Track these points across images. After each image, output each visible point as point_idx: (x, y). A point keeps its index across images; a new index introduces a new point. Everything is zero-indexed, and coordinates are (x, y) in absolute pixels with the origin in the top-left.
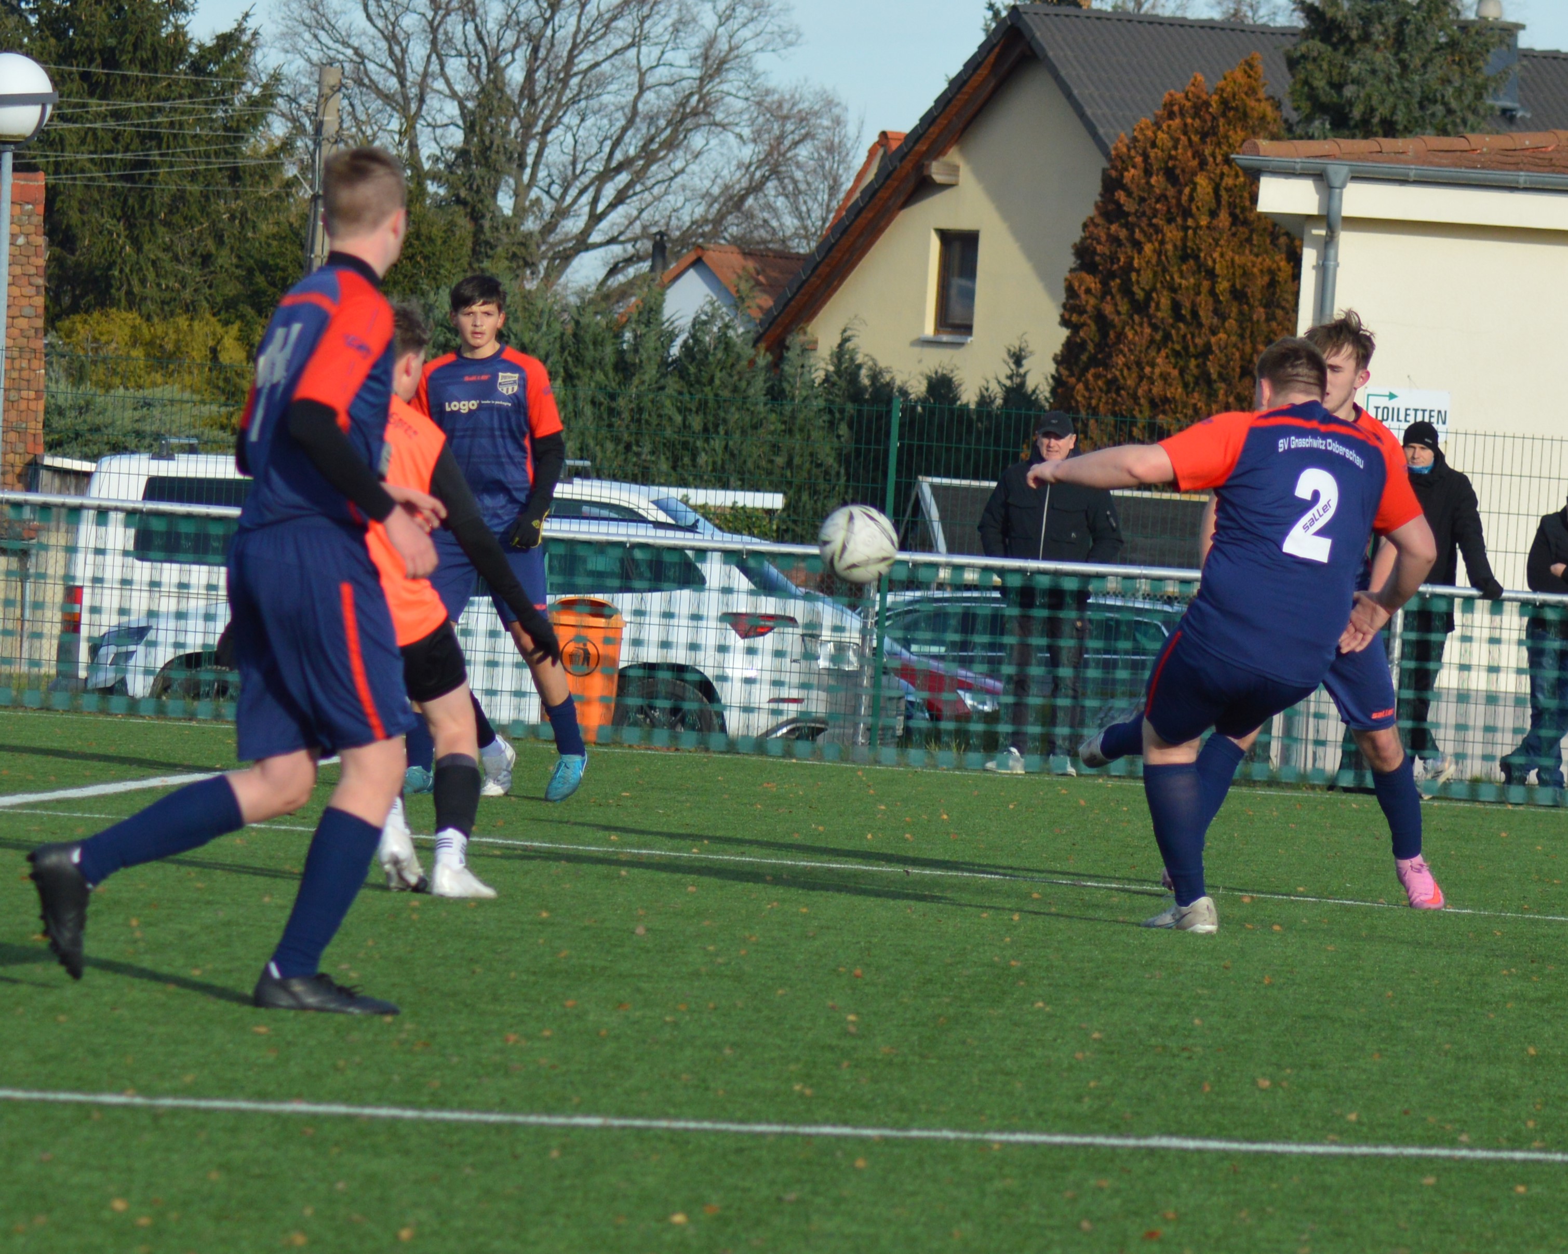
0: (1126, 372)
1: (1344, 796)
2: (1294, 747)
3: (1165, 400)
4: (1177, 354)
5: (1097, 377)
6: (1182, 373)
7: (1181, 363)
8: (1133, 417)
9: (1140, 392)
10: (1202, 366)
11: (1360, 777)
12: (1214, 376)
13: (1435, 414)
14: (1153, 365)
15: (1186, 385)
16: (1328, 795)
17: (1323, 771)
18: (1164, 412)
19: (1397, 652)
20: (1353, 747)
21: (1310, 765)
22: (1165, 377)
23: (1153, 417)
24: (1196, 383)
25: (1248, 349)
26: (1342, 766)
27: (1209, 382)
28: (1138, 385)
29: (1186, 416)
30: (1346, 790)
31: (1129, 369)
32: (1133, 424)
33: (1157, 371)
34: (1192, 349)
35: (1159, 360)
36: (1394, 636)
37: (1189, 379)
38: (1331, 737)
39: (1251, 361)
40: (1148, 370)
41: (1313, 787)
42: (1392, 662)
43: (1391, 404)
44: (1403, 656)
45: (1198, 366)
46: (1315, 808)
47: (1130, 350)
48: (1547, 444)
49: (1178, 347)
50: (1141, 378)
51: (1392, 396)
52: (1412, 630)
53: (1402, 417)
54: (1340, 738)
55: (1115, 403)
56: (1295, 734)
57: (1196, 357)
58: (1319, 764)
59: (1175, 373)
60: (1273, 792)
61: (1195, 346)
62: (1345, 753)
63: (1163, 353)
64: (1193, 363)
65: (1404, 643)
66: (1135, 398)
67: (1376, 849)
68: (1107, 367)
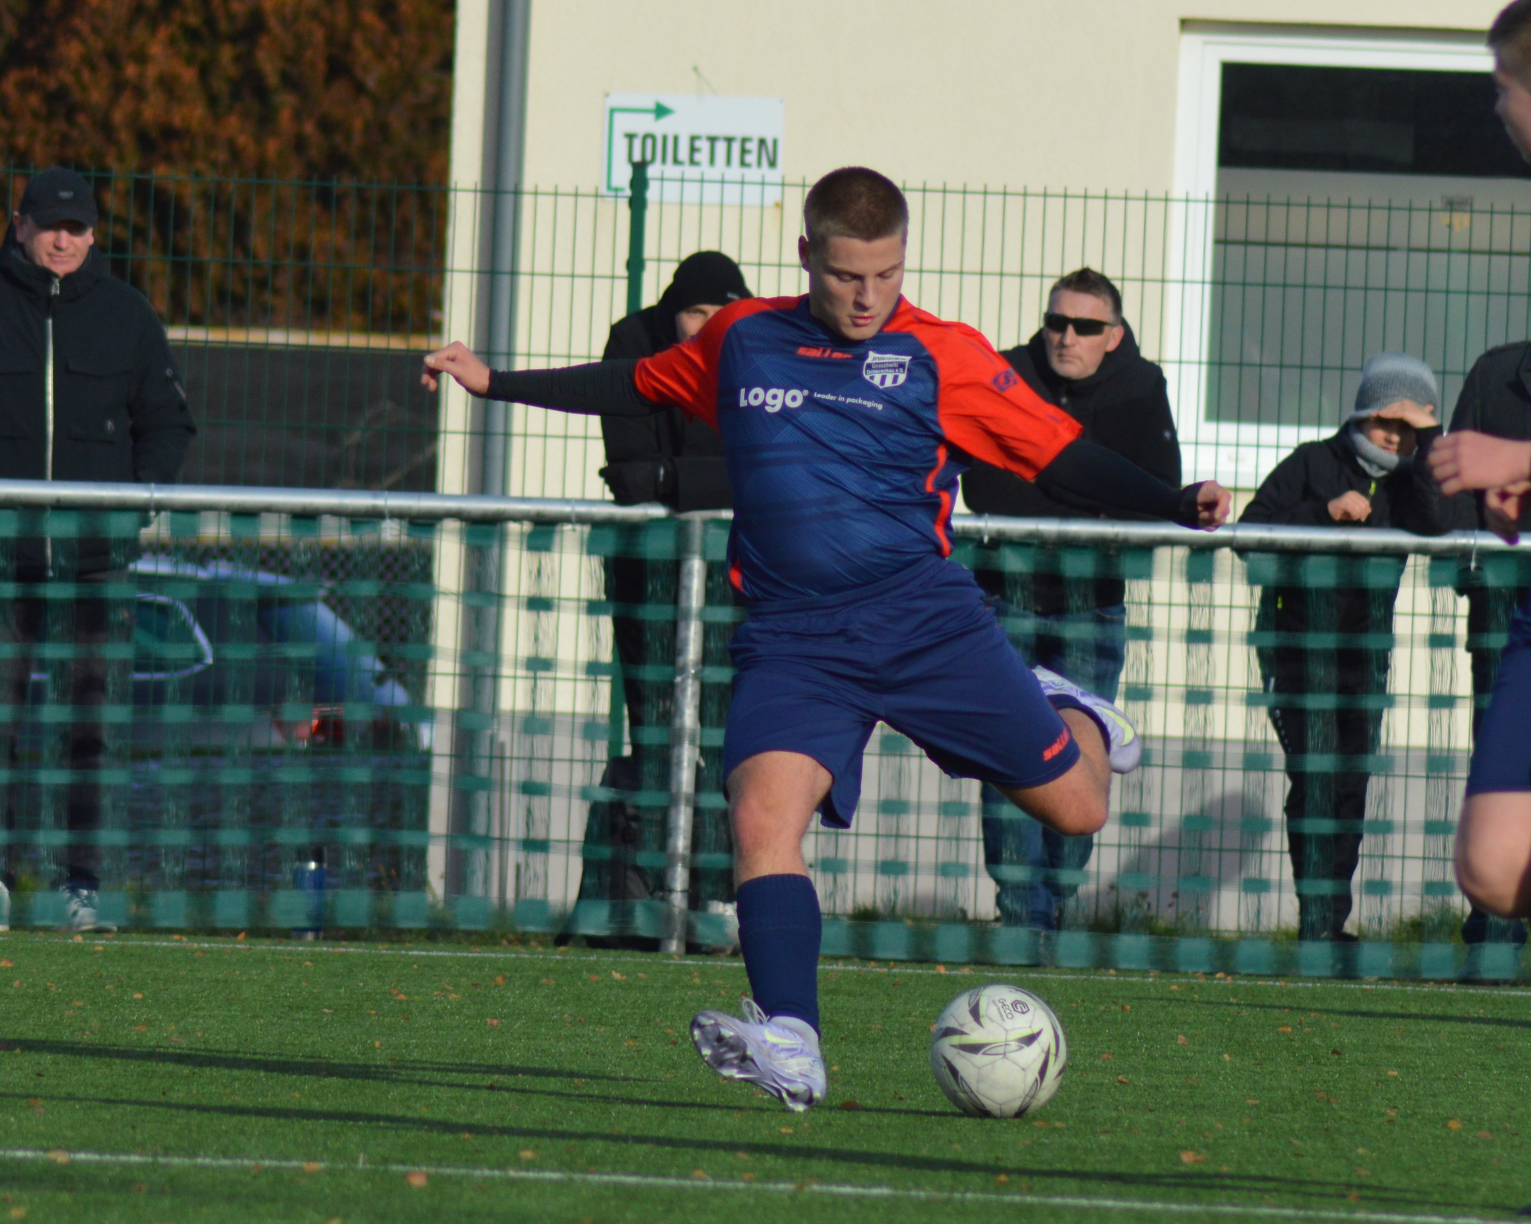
0: (86, 75)
1: (594, 957)
2: (479, 857)
3: (169, 133)
4: (192, 35)
5: (25, 87)
6: (205, 72)
7: (203, 54)
8: (103, 168)
9: (118, 116)
10: (245, 60)
11: (622, 915)
12: (272, 79)
13: (753, 146)
14: (141, 58)
15: (213, 100)
16: (558, 955)
17: (543, 903)
18: (169, 159)
19: (692, 650)
20: (605, 852)
21: (510, 895)
22: (168, 84)
23: (145, 168)
24: (236, 94)
25: (342, 19)
26: (584, 893)
27: (262, 92)
28: (113, 101)
29: (214, 164)
30: (595, 943)
31: (93, 68)
32: (102, 183)
33: (152, 72)
34: (224, 25)
35: (156, 49)
36: (687, 616)
37: (220, 86)
38: (557, 832)
39: (347, 46)
40: (131, 71)
41: (523, 940)
42: (683, 670)
43: (660, 127)
44: (706, 658)
45: (237, 59)
46: (536, 983)
47: (96, 30)
48: (995, 202)
49: (194, 20)
50: (118, 86)
51: (661, 111)
52: (723, 602)
53: (684, 153)
54: (578, 833)
55: (65, 140)
56: (480, 828)
57: (234, 39)
58: (534, 891)
59: (189, 75)
60: (440, 952)
61: (231, 17)
62: (588, 866)
63: (163, 33)
64: (227, 53)
65: (708, 630)
66: (106, 128)
67: (674, 1066)
68: (45, 64)
